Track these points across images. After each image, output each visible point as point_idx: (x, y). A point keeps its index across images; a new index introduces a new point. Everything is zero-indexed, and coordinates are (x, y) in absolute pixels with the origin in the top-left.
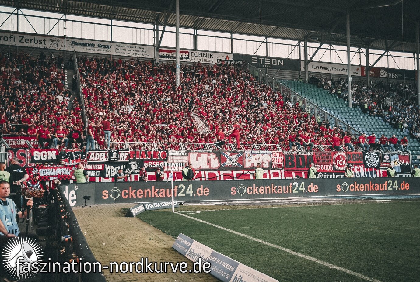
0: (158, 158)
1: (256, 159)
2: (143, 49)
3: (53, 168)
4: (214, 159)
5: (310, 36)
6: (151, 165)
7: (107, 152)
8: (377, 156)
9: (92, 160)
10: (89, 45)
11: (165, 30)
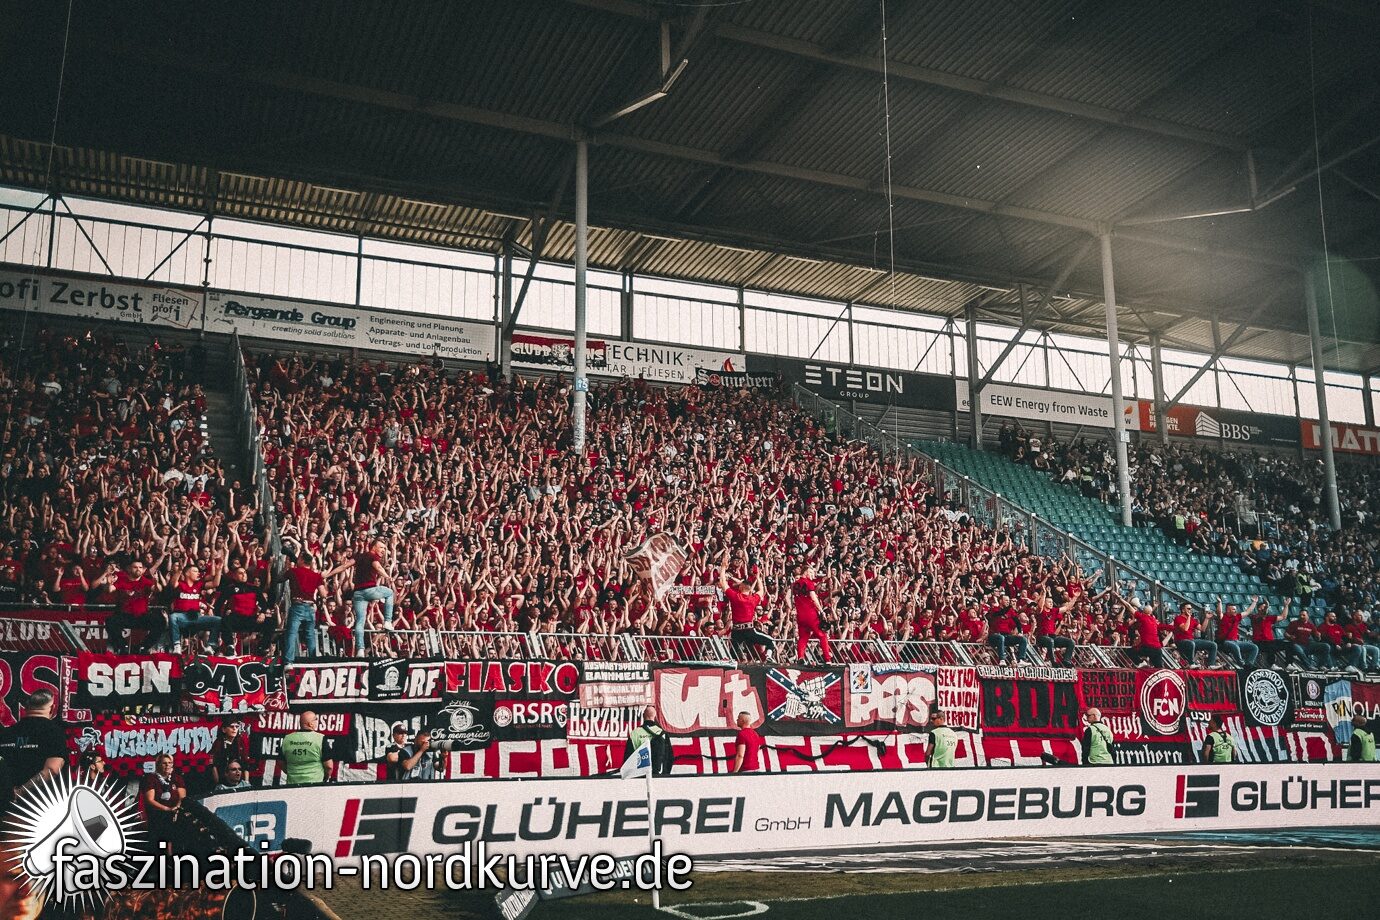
0: (546, 689)
1: (886, 695)
2: (461, 331)
3: (158, 726)
4: (745, 694)
5: (985, 301)
6: (521, 714)
7: (363, 669)
8: (1281, 685)
9: (308, 696)
10: (284, 315)
11: (534, 275)
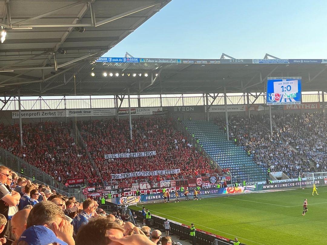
0: (128, 187)
1: (164, 184)
2: (109, 110)
3: (95, 193)
4: (149, 185)
6: (126, 189)
7: (111, 186)
8: (215, 178)
9: (106, 189)
10: (79, 112)
